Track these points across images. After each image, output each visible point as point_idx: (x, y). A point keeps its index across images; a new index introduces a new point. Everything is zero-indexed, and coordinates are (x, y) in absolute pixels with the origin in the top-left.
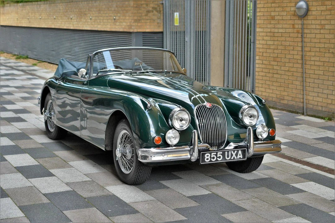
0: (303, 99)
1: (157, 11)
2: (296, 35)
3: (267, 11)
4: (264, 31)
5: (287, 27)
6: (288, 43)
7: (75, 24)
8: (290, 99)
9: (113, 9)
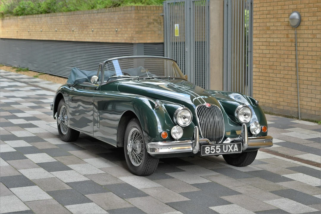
0: (298, 104)
1: (158, 23)
2: (290, 44)
3: (263, 22)
4: (260, 41)
5: (282, 37)
6: (282, 52)
7: (77, 36)
8: (286, 104)
9: (115, 21)
